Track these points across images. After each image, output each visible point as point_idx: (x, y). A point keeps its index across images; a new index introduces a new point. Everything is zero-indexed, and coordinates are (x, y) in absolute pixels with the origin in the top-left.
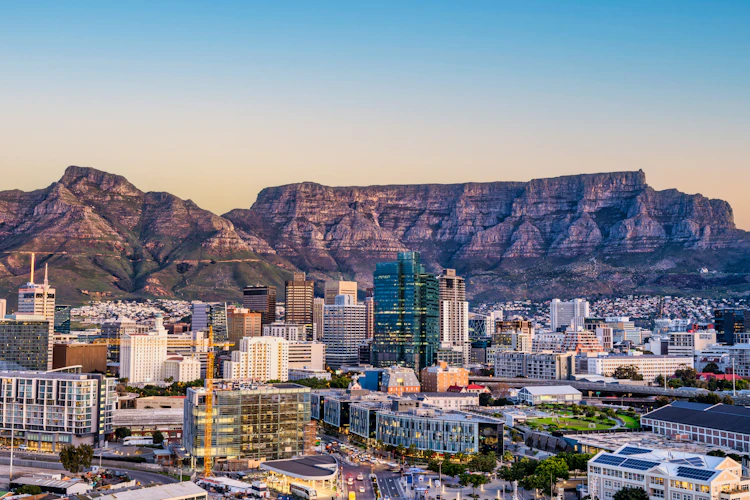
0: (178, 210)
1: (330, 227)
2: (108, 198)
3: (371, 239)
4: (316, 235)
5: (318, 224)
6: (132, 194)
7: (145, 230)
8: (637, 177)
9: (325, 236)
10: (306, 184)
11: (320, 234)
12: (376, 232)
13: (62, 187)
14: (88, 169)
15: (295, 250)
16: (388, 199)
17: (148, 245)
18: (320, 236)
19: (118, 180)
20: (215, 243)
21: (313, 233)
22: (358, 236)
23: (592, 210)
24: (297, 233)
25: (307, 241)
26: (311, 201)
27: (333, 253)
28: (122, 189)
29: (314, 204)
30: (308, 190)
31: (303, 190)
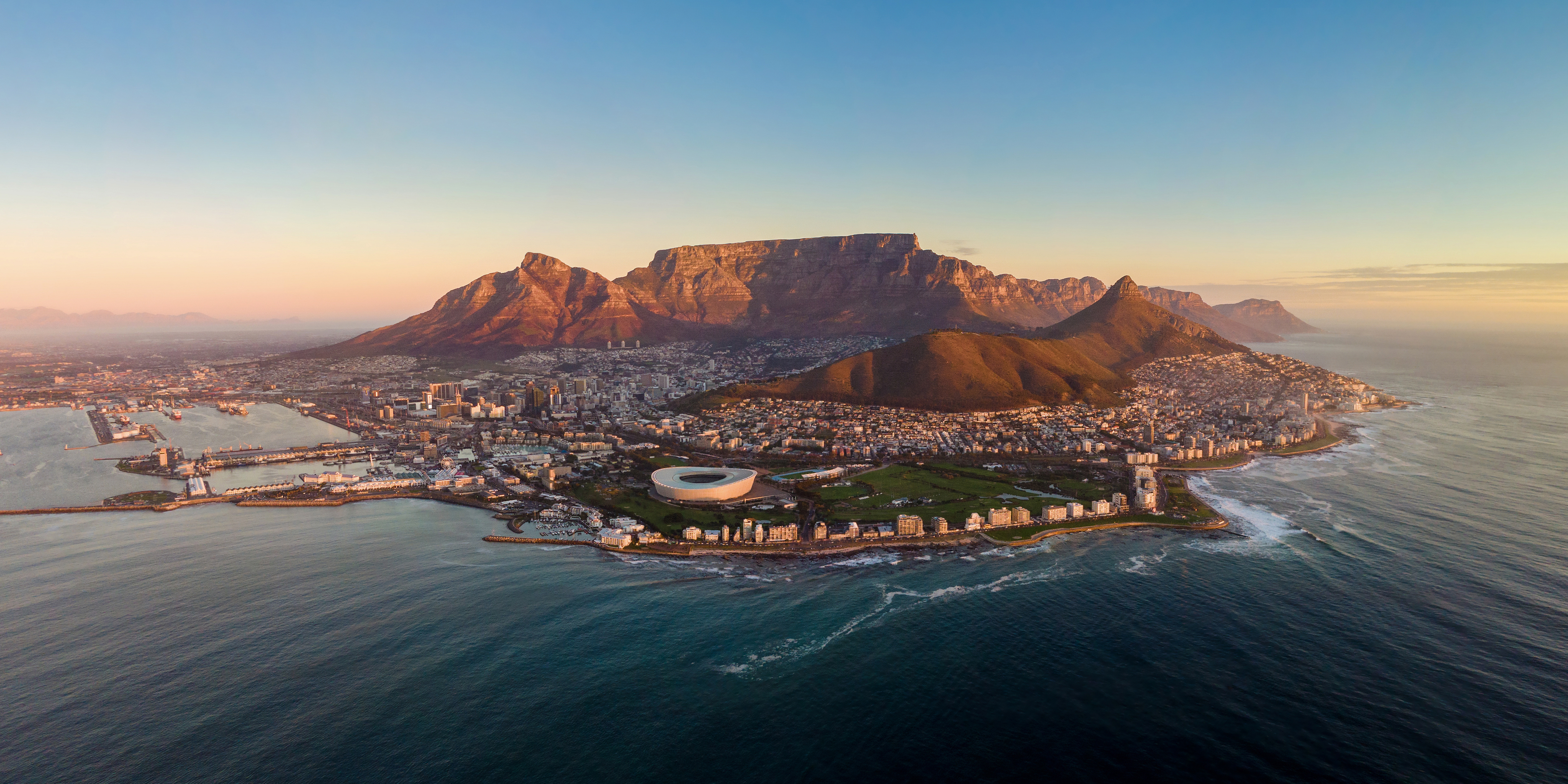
0: (590, 280)
1: (697, 279)
2: (549, 275)
3: (725, 287)
4: (686, 286)
5: (689, 277)
6: (564, 270)
7: (570, 297)
8: (911, 238)
9: (693, 286)
10: (684, 248)
11: (689, 285)
12: (728, 282)
13: (521, 270)
14: (537, 254)
15: (671, 299)
16: (745, 252)
17: (569, 307)
18: (690, 286)
19: (554, 261)
20: (606, 305)
21: (684, 285)
22: (715, 286)
23: (880, 261)
24: (675, 285)
25: (680, 290)
26: (687, 260)
27: (697, 299)
28: (558, 267)
29: (689, 262)
30: (685, 252)
31: (682, 252)
